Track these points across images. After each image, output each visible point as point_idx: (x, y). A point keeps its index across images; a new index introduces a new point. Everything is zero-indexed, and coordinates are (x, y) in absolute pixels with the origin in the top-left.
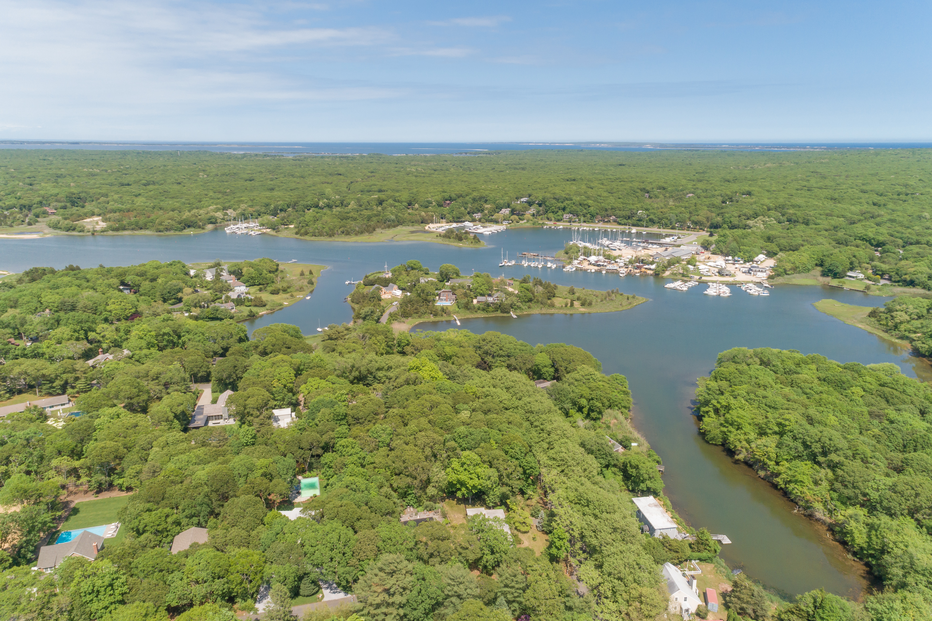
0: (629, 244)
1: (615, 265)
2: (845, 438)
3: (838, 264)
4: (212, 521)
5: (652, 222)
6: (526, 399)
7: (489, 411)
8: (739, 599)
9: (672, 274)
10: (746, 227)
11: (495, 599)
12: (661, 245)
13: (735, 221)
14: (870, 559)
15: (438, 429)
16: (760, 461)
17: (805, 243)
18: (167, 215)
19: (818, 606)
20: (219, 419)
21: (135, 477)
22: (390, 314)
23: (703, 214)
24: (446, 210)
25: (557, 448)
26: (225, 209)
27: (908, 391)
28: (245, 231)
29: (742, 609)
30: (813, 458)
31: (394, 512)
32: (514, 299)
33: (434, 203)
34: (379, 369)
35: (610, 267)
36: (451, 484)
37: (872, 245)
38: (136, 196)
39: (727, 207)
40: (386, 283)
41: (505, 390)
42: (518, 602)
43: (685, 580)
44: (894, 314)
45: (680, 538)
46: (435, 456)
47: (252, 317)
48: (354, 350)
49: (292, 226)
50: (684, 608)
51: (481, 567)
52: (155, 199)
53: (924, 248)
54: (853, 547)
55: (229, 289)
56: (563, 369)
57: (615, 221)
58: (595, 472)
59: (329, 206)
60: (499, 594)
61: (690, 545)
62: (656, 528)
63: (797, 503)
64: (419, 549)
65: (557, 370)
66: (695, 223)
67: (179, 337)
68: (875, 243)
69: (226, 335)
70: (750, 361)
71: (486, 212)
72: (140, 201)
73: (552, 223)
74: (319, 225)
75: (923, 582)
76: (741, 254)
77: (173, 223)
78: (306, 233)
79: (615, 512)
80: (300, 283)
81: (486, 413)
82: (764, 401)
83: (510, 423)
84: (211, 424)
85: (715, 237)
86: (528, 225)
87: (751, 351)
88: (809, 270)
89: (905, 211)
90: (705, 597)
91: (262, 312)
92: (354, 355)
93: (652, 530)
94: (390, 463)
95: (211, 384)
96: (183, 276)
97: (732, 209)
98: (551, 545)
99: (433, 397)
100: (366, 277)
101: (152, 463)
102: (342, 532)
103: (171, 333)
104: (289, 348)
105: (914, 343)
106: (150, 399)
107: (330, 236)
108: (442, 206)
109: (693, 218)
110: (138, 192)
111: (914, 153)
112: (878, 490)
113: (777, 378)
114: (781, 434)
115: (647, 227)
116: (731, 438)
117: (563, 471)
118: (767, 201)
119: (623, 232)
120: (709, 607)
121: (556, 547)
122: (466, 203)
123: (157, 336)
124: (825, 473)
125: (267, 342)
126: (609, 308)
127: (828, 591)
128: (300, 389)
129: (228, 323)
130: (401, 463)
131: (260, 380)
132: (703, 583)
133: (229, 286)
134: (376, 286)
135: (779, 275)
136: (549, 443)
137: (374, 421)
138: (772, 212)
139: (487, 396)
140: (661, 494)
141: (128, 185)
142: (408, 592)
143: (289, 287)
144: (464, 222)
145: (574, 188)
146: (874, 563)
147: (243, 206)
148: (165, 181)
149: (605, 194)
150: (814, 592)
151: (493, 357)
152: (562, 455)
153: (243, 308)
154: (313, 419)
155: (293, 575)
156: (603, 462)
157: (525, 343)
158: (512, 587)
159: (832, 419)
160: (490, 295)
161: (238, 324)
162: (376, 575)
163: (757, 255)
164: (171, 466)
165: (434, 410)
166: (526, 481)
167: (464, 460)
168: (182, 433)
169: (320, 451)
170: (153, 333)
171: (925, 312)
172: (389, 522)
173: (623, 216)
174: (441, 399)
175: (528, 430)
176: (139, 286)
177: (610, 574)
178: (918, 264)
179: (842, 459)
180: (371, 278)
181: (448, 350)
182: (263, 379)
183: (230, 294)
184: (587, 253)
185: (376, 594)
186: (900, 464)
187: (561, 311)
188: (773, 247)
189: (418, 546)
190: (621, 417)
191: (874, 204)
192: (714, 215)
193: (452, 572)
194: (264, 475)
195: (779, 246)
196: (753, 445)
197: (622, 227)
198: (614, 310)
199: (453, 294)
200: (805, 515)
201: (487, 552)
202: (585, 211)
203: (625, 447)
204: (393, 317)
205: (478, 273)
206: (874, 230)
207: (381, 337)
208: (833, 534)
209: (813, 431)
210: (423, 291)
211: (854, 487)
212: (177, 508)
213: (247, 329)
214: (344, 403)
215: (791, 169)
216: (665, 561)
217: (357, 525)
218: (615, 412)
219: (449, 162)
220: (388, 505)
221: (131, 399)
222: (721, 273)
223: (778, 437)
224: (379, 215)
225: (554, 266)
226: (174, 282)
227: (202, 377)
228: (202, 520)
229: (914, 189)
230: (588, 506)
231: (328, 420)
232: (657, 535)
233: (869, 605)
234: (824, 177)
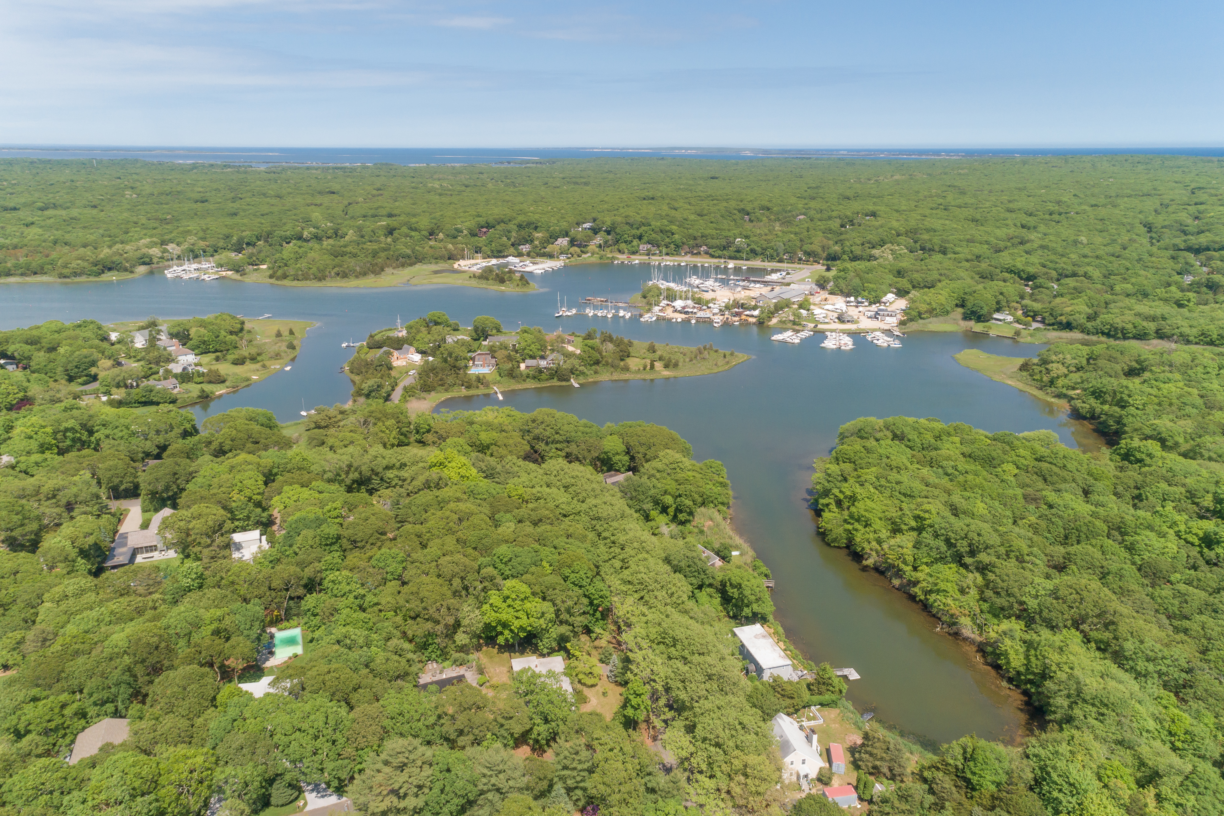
0: (724, 282)
1: (708, 311)
2: (996, 531)
3: (982, 304)
4: (135, 708)
5: (754, 253)
6: (591, 501)
7: (540, 520)
8: (871, 754)
9: (781, 322)
10: (872, 258)
11: (551, 786)
12: (766, 283)
13: (858, 250)
14: (1029, 686)
15: (470, 551)
16: (894, 566)
17: (943, 278)
18: (75, 254)
19: (969, 757)
20: (152, 551)
21: (14, 649)
22: (405, 389)
23: (817, 243)
24: (482, 240)
25: (633, 567)
26: (163, 243)
27: (1068, 466)
28: (194, 275)
29: (875, 767)
30: (958, 559)
31: (407, 674)
32: (576, 362)
33: (465, 232)
34: (387, 468)
35: (700, 314)
36: (488, 627)
37: (1021, 278)
38: (27, 226)
39: (846, 232)
40: (398, 344)
41: (562, 490)
42: (582, 788)
43: (802, 735)
44: (1049, 366)
45: (795, 679)
46: (466, 588)
47: (205, 398)
48: (352, 442)
49: (264, 267)
50: (802, 774)
51: (531, 742)
52: (57, 230)
53: (1082, 282)
54: (1008, 671)
55: (169, 359)
56: (640, 456)
57: (707, 253)
58: (685, 598)
59: (317, 238)
60: (556, 779)
61: (809, 686)
62: (764, 667)
63: (939, 619)
64: (442, 725)
65: (633, 458)
66: (808, 254)
67: (91, 433)
68: (1024, 276)
69: (162, 427)
70: (879, 435)
71: (537, 242)
72: (33, 233)
73: (625, 256)
74: (303, 264)
75: (1093, 715)
76: (866, 293)
77: (86, 264)
78: (285, 277)
79: (709, 653)
80: (276, 348)
81: (535, 524)
82: (897, 487)
83: (568, 536)
84: (139, 559)
85: (833, 273)
86: (595, 259)
87: (881, 422)
88: (948, 312)
89: (1058, 235)
90: (828, 755)
91: (220, 390)
92: (351, 449)
93: (760, 670)
94: (402, 602)
95: (140, 500)
96: (97, 342)
97: (854, 234)
98: (626, 703)
99: (462, 506)
100: (371, 336)
101: (43, 626)
102: (330, 711)
103: (78, 427)
104: (257, 443)
105: (1072, 402)
106: (43, 528)
107: (320, 280)
108: (476, 235)
109: (805, 247)
110: (30, 219)
111: (1066, 161)
112: (1036, 597)
113: (913, 456)
114: (920, 530)
115: (747, 260)
116: (858, 538)
117: (642, 598)
118: (895, 224)
119: (717, 268)
120: (834, 768)
121: (633, 707)
122: (509, 232)
123: (55, 433)
124: (974, 578)
125: (223, 435)
126: (701, 369)
127: (980, 736)
128: (272, 502)
129: (166, 410)
130: (418, 603)
131: (212, 492)
132: (826, 736)
133: (170, 355)
134: (385, 349)
135: (911, 320)
136: (623, 560)
137: (379, 544)
138: (902, 239)
139: (539, 499)
140: (771, 618)
141: (15, 209)
142: (426, 790)
143: (259, 354)
144: (507, 256)
145: (653, 209)
146: (1033, 690)
147: (192, 239)
148: (73, 203)
149: (692, 217)
150: (963, 740)
151: (547, 444)
152: (639, 576)
153: (191, 386)
154: (291, 546)
155: (259, 779)
156: (694, 581)
157: (589, 423)
158: (575, 769)
159: (980, 507)
160: (543, 357)
161: (180, 411)
162: (379, 771)
163: (886, 294)
164: (71, 629)
165: (465, 524)
166: (594, 615)
167: (506, 592)
168: (90, 578)
169: (301, 591)
170: (49, 430)
171: (1084, 362)
172: (400, 689)
173: (717, 247)
174: (473, 507)
175: (594, 544)
176: (29, 358)
177: (704, 740)
178: (1075, 301)
179: (994, 559)
180: (377, 338)
181: (485, 437)
182: (215, 491)
183: (171, 366)
184: (671, 296)
185: (381, 798)
186: (1061, 560)
187: (639, 376)
188: (904, 283)
189: (442, 721)
190: (718, 517)
191: (1023, 227)
192: (831, 242)
193: (487, 758)
194: (217, 633)
195: (911, 282)
196: (885, 546)
197: (716, 260)
198: (706, 372)
199: (493, 357)
200: (950, 634)
201: (539, 721)
202: (667, 240)
203: (723, 558)
204: (409, 392)
205: (526, 327)
206: (1023, 259)
207: (391, 422)
208: (984, 656)
209: (958, 524)
210: (450, 354)
211: (1009, 595)
212: (81, 692)
213: (194, 417)
214: (337, 521)
215: (924, 183)
216: (777, 711)
217: (354, 698)
218: (711, 511)
219: (485, 176)
220: (397, 664)
221: (12, 530)
222: (841, 319)
223: (915, 534)
224: (389, 249)
225: (628, 315)
226: (85, 351)
227: (126, 490)
228: (121, 706)
229: (1068, 206)
230: (674, 646)
231: (312, 547)
232: (766, 676)
233: (1031, 751)
234: (963, 193)
